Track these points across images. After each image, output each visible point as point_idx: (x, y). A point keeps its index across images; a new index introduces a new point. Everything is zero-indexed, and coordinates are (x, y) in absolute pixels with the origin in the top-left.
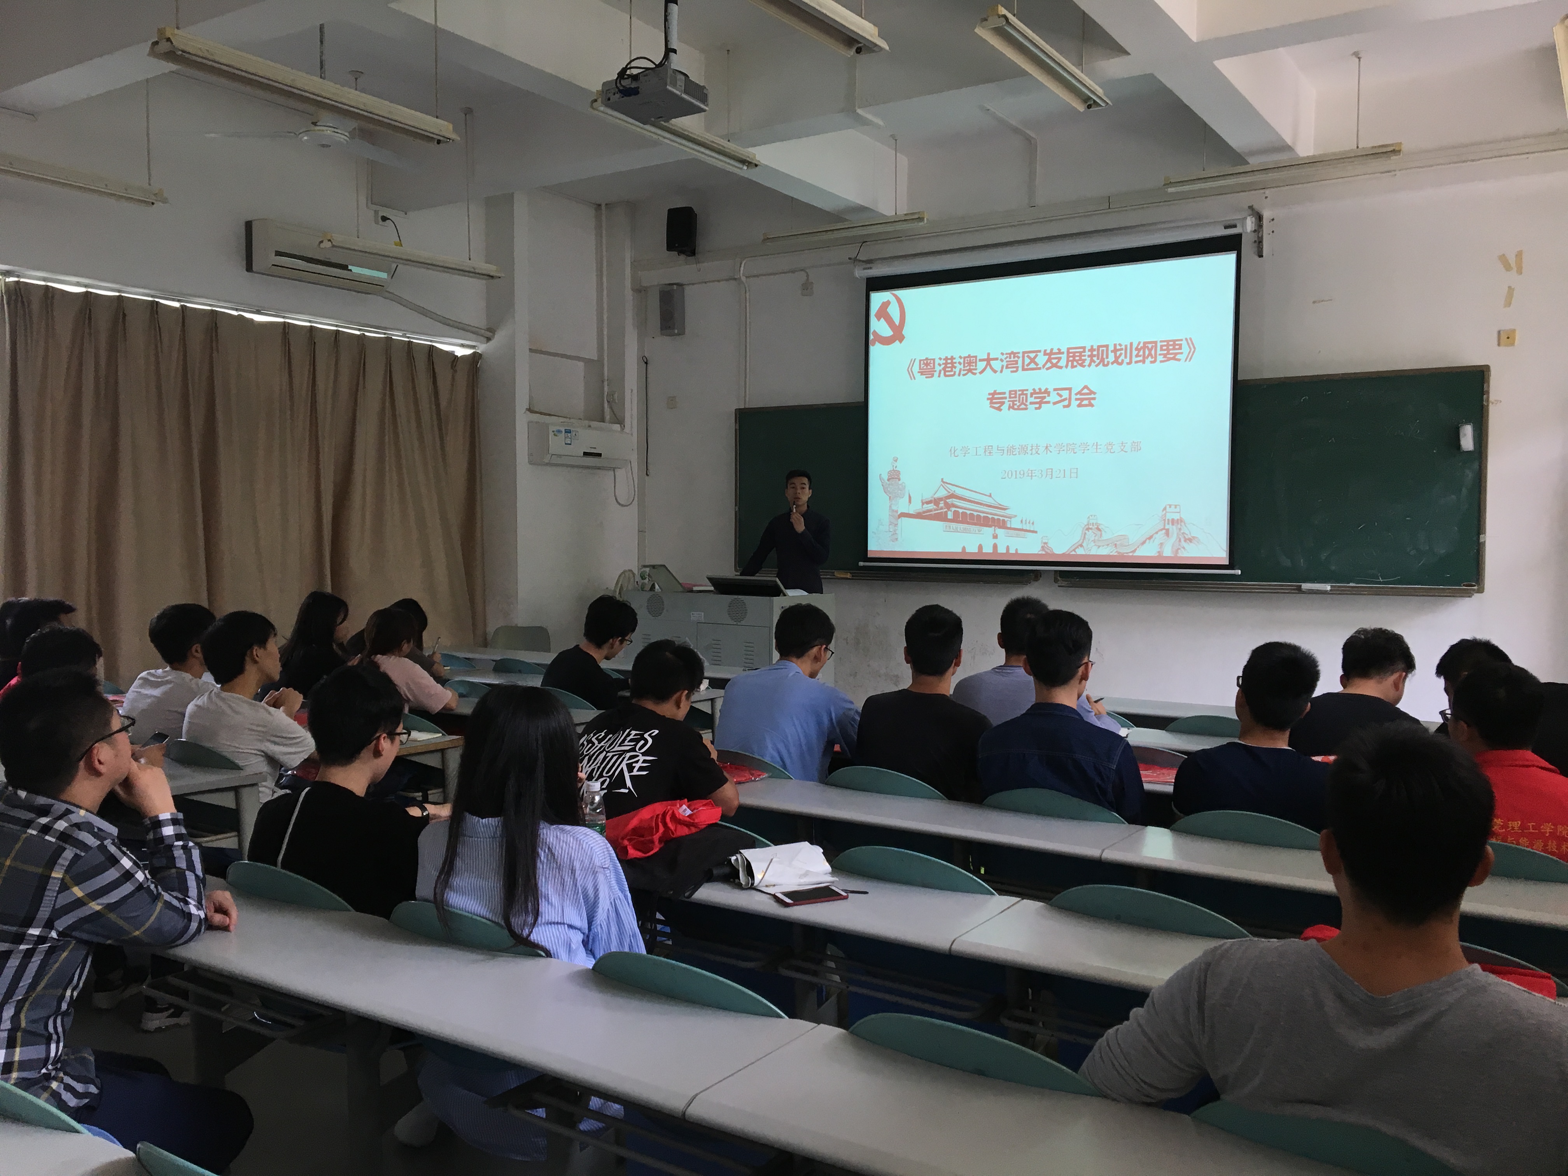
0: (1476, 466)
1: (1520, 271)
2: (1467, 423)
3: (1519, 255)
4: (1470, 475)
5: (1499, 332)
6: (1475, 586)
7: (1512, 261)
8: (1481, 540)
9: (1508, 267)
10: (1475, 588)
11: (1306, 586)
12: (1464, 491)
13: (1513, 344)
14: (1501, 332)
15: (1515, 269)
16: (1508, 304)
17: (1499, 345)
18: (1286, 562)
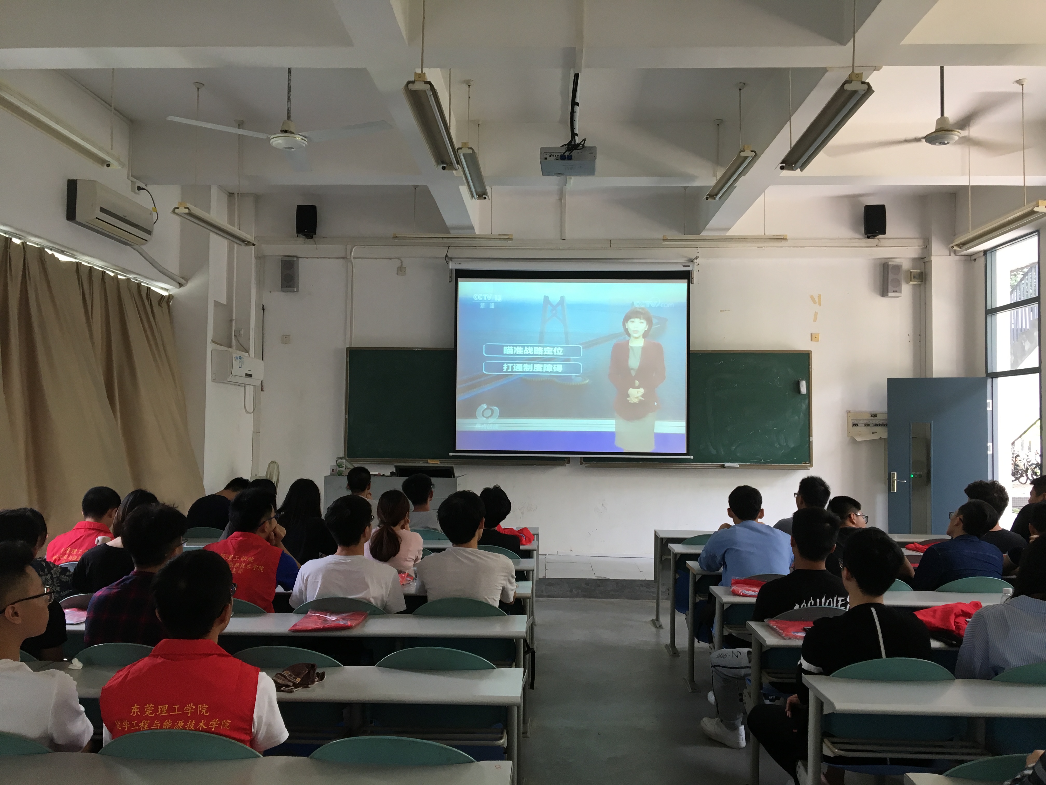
0: (807, 401)
1: (820, 305)
2: (803, 379)
3: (819, 296)
4: (804, 406)
5: (811, 334)
6: (808, 464)
7: (816, 299)
8: (811, 440)
9: (815, 303)
10: (809, 464)
11: (727, 465)
12: (802, 414)
13: (818, 341)
14: (813, 334)
15: (818, 303)
16: (815, 320)
17: (812, 340)
18: (714, 452)
